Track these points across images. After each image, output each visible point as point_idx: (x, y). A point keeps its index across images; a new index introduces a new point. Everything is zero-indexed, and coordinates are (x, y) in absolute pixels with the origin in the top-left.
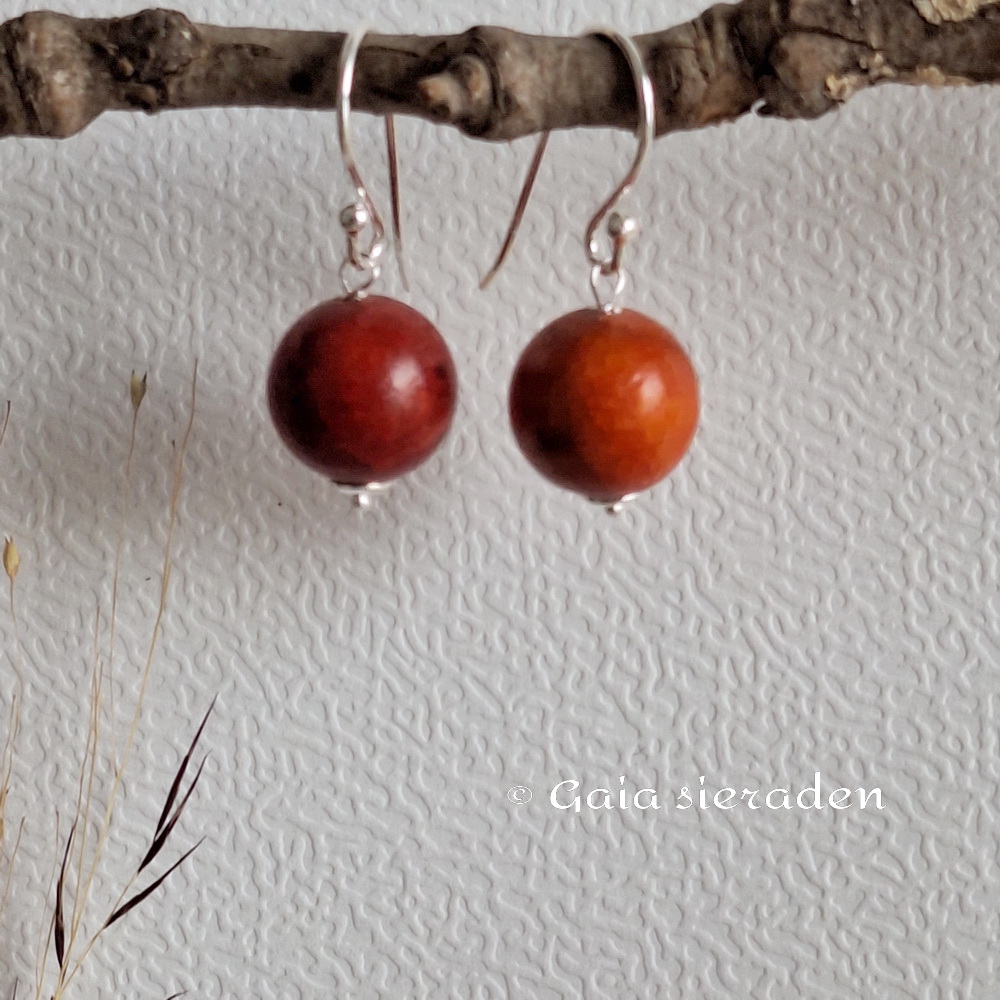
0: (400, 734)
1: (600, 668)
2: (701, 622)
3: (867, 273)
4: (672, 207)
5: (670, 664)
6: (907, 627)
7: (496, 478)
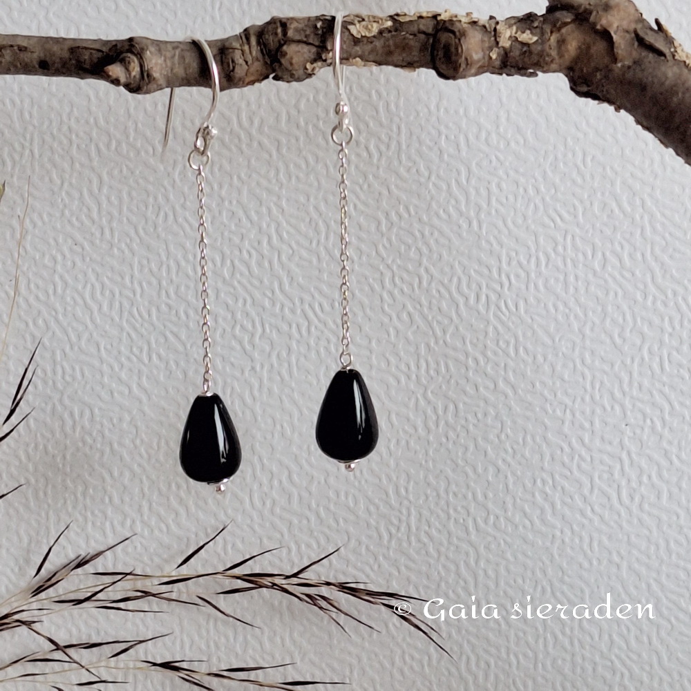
0: (135, 359)
1: (233, 328)
2: (283, 306)
3: (365, 134)
4: (269, 100)
5: (267, 326)
6: (382, 309)
7: (182, 233)
